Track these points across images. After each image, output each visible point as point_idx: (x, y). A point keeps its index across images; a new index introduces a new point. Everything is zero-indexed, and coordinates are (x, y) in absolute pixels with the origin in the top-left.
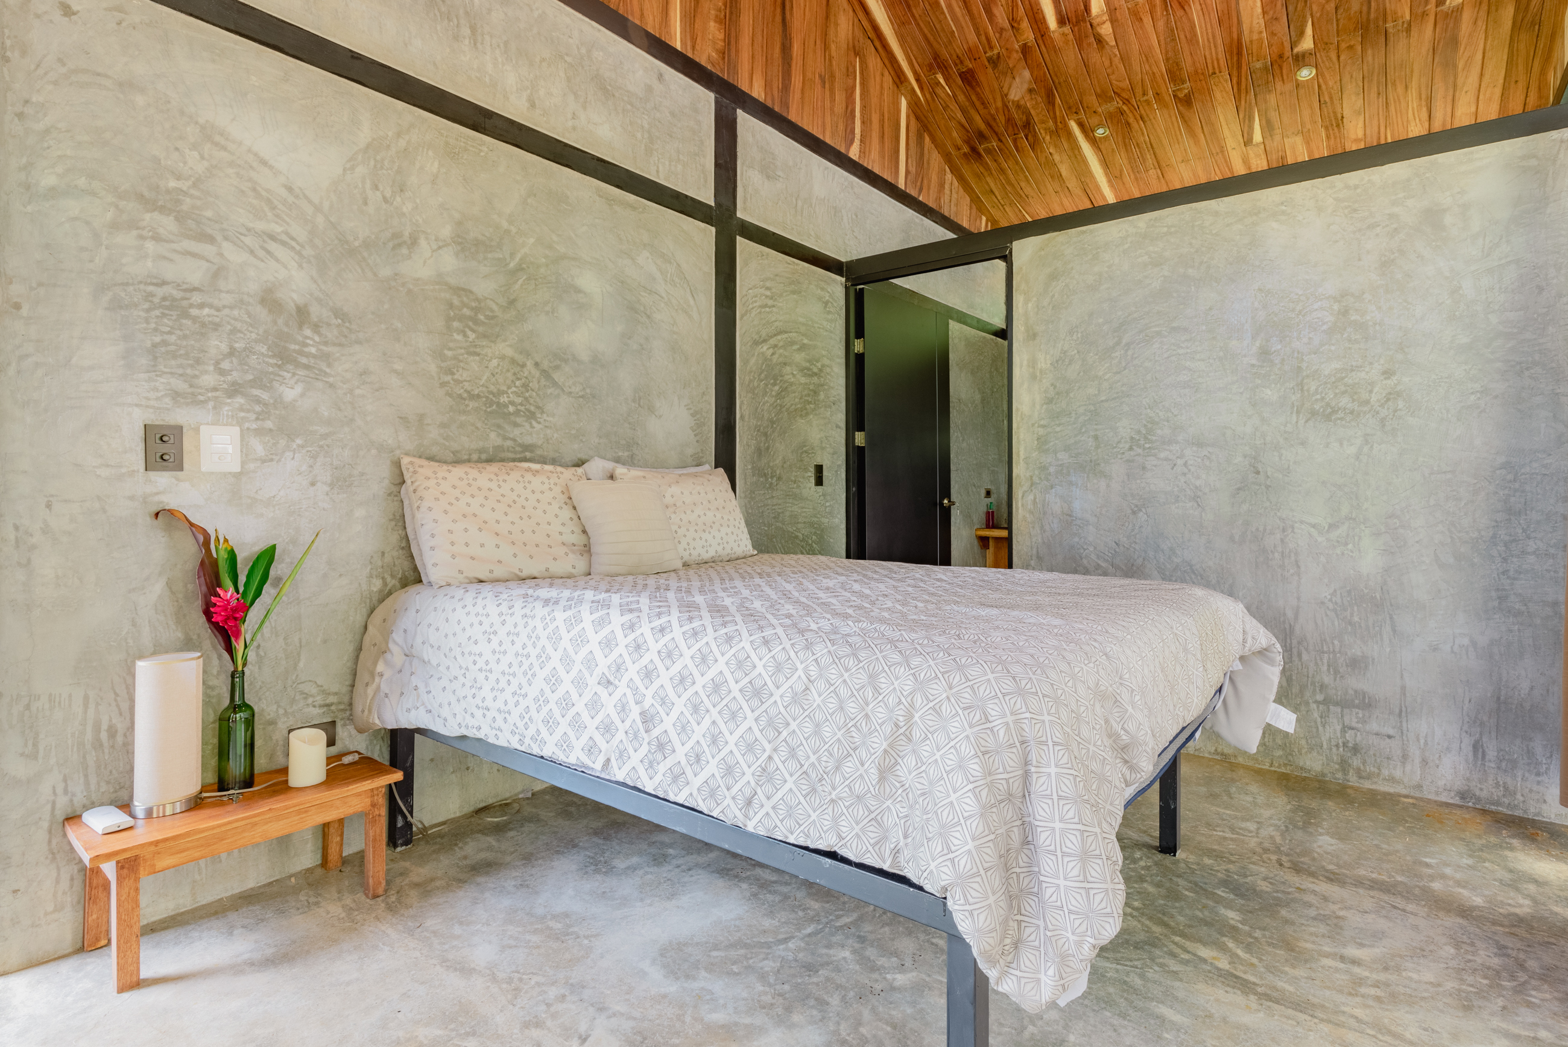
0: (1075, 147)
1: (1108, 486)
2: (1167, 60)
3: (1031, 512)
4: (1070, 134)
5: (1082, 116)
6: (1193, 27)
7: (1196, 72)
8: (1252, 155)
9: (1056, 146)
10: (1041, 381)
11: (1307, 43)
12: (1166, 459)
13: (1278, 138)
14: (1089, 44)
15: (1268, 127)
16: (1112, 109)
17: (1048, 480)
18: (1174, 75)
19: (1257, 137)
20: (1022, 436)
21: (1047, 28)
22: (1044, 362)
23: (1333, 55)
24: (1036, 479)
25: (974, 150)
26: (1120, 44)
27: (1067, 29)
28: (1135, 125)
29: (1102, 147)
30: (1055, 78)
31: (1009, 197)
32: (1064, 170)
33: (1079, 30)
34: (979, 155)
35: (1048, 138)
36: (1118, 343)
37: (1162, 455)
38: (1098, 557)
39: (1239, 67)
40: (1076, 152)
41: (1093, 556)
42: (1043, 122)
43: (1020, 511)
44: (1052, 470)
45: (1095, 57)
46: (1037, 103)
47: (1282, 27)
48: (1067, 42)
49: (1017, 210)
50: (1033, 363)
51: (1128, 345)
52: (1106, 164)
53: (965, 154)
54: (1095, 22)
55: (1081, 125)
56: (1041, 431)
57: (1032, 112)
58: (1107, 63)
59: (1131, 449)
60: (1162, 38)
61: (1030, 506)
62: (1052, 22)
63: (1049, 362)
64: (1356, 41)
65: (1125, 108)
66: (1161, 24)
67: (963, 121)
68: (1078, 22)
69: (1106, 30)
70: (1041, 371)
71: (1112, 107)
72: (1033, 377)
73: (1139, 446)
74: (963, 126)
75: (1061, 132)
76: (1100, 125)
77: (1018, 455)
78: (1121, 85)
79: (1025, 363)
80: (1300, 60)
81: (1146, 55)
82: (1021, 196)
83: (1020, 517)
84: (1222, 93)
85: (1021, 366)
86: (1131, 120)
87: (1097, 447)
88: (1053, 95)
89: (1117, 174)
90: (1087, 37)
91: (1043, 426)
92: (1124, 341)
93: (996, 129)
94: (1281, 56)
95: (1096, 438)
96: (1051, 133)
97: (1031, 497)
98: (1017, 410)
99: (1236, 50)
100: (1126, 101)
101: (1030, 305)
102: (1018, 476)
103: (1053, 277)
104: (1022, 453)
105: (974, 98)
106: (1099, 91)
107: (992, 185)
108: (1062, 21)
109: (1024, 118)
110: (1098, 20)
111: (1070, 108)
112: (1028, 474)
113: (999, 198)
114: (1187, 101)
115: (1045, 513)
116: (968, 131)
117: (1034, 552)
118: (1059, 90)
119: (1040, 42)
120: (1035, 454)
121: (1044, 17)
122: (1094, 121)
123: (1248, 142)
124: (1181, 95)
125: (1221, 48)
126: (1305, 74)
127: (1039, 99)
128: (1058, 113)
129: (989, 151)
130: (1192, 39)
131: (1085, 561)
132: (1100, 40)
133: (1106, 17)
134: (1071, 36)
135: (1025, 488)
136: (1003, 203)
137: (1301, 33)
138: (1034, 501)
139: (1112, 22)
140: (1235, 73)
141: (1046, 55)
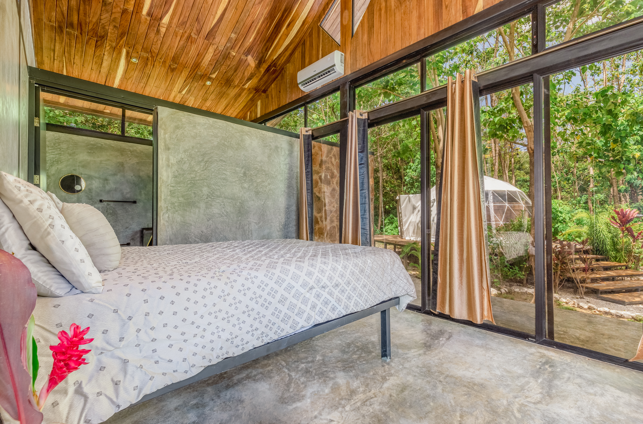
0: (118, 59)
1: (199, 211)
2: (176, 54)
3: (167, 222)
4: (120, 53)
5: (131, 50)
6: (190, 51)
7: (182, 63)
8: (178, 96)
9: (109, 53)
10: (171, 168)
11: (214, 76)
12: (218, 203)
13: (189, 95)
14: (154, 30)
15: (189, 91)
16: (145, 56)
17: (175, 208)
18: (175, 59)
19: (184, 92)
20: (162, 190)
21: (141, 12)
22: (173, 160)
23: (217, 82)
24: (169, 208)
25: (60, 28)
26: (165, 38)
27: (149, 18)
28: (149, 66)
29: (130, 66)
30: (130, 30)
31: (62, 58)
32: (106, 64)
33: (153, 23)
34: (62, 31)
35: (108, 48)
36: (203, 160)
37: (217, 201)
38: (195, 237)
39: (194, 70)
40: (117, 61)
41: (193, 237)
42: (111, 41)
43: (162, 221)
44: (176, 204)
45: (152, 35)
46: (114, 33)
47: (211, 68)
48: (145, 22)
49: (61, 66)
50: (168, 160)
51: (206, 161)
52: (126, 71)
53: (52, 26)
54: (161, 25)
55: (128, 53)
56: (172, 188)
57: (109, 34)
58: (155, 40)
59: (207, 198)
60: (179, 47)
61: (167, 219)
62: (145, 11)
63: (175, 161)
64: (223, 83)
65: (150, 58)
66: (182, 43)
67: (65, 12)
68: (155, 20)
69: (163, 30)
70: (172, 164)
71: (145, 55)
72: (168, 166)
73: (210, 198)
74: (63, 15)
75: (116, 50)
76: (136, 58)
77: (161, 197)
78: (155, 50)
79: (164, 159)
80: (210, 79)
81: (169, 48)
82: (71, 61)
83: (162, 223)
84: (184, 74)
85: (162, 160)
86: (149, 64)
87: (195, 197)
88: (125, 35)
89: (128, 77)
90: (154, 27)
91: (173, 187)
92: (205, 160)
93: (83, 28)
94: (206, 75)
95: (195, 193)
96: (111, 47)
97: (167, 215)
98: (161, 178)
99: (197, 65)
100: (152, 57)
101: (167, 135)
102: (161, 206)
103: (177, 127)
104: (163, 197)
105: (81, 8)
106: (145, 46)
107: (57, 48)
108: (149, 14)
109: (103, 34)
110: (163, 25)
111: (128, 44)
112: (166, 206)
113: (56, 55)
114: (173, 70)
115: (173, 222)
116: (64, 18)
117: (168, 238)
118: (129, 35)
119: (134, 14)
120: (169, 198)
121: (143, 8)
122: (134, 55)
123: (180, 92)
124: (172, 67)
125: (193, 62)
126: (208, 83)
127: (116, 32)
128: (121, 42)
129: (68, 34)
130: (187, 54)
131: (190, 240)
132: (158, 31)
133: (166, 26)
134: (148, 22)
135: (164, 212)
136: (56, 58)
137: (214, 73)
138: (168, 217)
139: (167, 29)
140: (192, 71)
141: (133, 20)
